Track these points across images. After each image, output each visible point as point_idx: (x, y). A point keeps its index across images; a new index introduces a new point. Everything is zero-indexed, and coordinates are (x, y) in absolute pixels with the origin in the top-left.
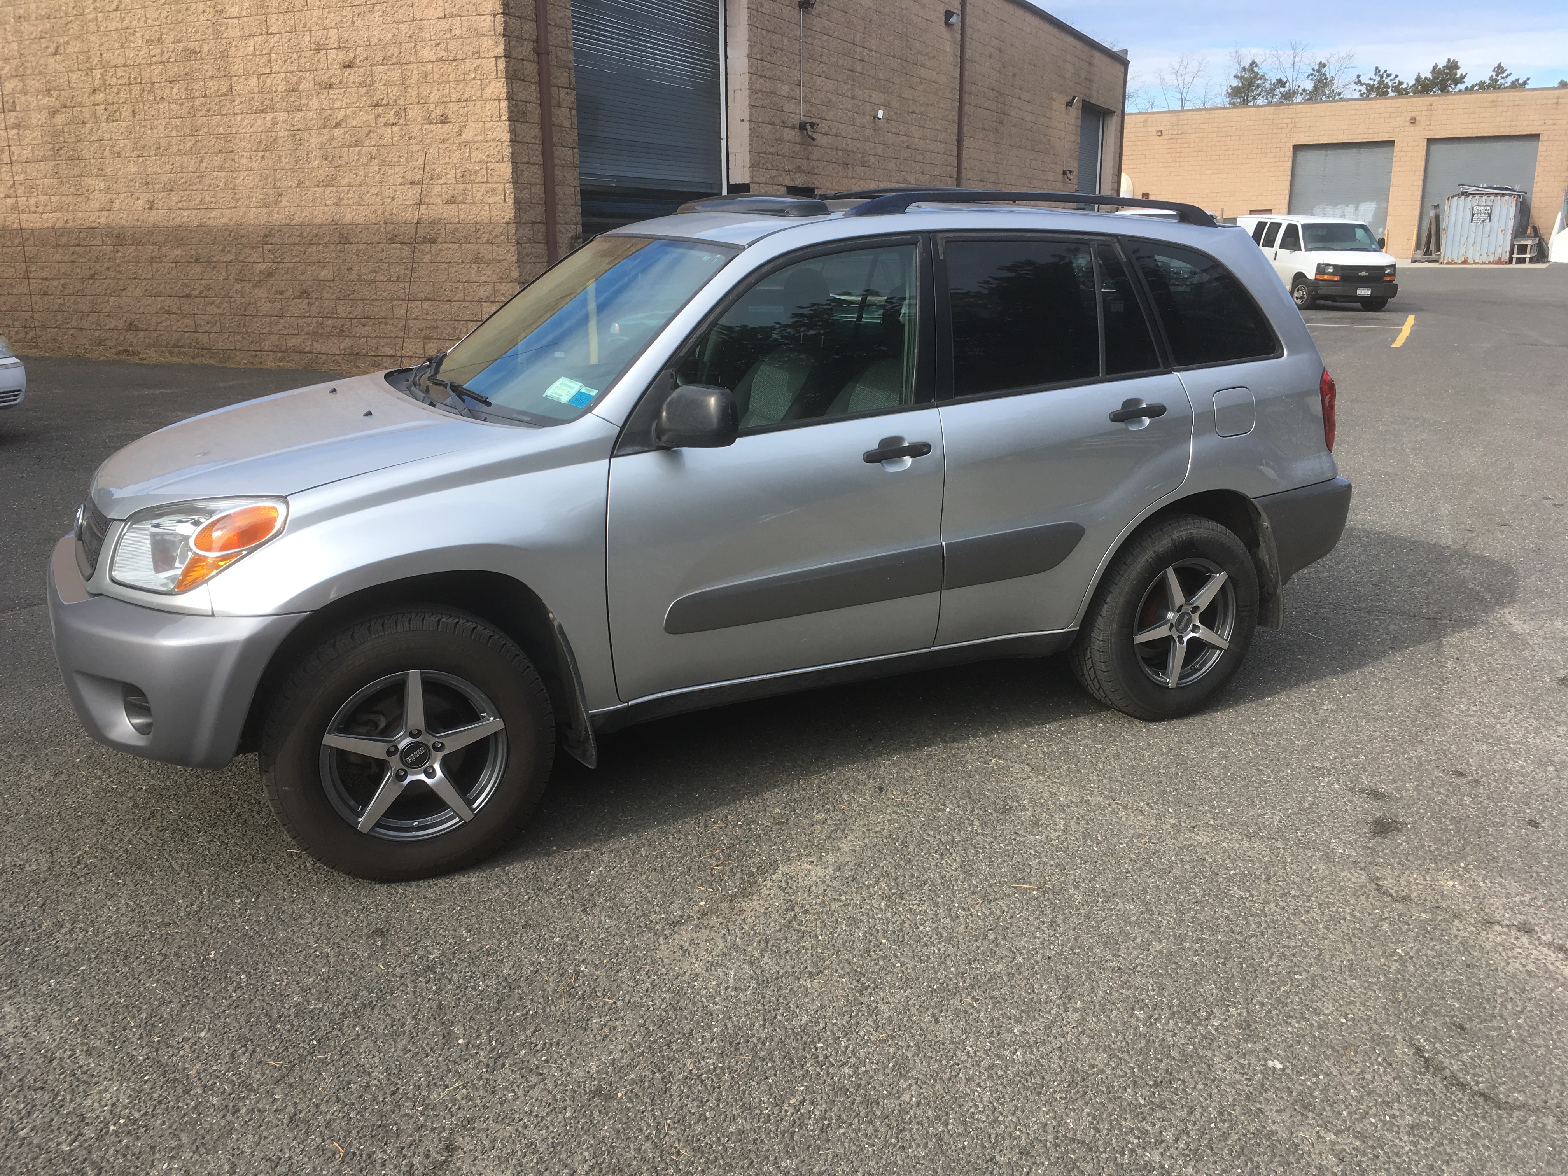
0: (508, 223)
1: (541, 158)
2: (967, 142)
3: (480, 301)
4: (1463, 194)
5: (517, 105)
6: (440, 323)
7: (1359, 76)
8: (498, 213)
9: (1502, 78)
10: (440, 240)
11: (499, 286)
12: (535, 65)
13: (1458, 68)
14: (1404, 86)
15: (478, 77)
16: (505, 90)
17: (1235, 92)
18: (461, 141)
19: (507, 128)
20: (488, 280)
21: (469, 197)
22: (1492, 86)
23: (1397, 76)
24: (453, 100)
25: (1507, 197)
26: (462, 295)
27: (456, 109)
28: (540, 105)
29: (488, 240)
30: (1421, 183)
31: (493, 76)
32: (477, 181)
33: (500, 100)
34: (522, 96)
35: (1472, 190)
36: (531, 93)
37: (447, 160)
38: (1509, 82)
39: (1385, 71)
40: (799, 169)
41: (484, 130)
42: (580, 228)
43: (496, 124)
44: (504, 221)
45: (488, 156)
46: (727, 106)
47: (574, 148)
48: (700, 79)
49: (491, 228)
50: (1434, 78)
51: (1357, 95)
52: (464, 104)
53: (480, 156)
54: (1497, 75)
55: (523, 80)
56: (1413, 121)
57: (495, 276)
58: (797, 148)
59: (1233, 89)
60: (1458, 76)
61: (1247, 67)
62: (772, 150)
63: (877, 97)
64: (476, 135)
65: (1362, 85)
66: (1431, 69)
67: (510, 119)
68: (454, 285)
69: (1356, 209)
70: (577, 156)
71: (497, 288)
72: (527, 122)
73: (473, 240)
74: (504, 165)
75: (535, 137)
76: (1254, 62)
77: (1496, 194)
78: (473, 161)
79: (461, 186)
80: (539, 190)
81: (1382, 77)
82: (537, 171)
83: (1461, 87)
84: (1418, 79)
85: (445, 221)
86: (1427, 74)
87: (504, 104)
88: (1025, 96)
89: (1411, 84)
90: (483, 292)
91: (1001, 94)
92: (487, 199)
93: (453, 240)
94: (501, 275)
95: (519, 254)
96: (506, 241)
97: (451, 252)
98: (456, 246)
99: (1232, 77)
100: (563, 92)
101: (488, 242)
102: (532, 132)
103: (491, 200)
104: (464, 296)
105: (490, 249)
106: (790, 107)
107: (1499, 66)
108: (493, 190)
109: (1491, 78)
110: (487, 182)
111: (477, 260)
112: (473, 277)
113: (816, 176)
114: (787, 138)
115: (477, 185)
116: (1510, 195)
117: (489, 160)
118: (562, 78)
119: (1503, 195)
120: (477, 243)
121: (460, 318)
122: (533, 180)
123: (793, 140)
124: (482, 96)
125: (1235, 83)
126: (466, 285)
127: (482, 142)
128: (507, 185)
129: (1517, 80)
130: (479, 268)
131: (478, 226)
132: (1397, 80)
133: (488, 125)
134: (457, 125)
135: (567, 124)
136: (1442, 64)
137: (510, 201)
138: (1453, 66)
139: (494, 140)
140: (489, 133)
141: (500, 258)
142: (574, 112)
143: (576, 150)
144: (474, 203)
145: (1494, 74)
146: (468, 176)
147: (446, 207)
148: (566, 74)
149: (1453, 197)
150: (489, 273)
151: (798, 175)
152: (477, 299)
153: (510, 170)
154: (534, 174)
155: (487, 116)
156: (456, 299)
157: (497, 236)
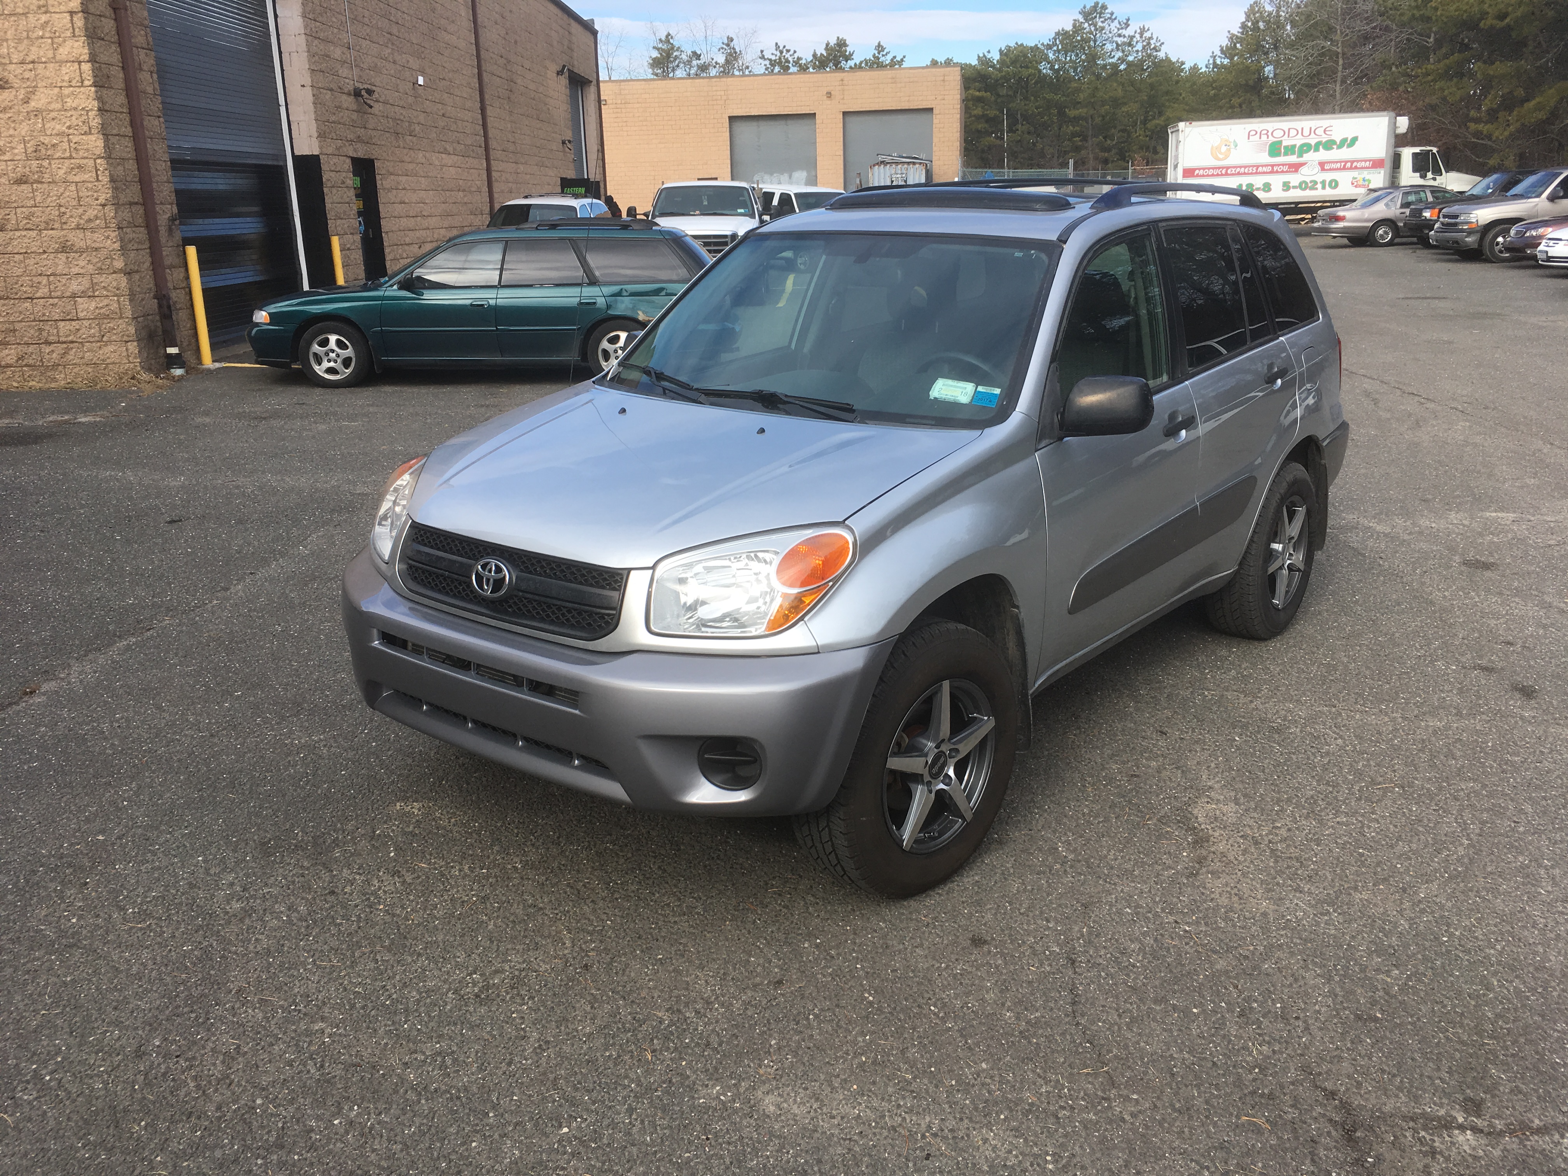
0: (104, 205)
1: (129, 129)
2: (489, 111)
3: (74, 296)
4: (882, 162)
5: (100, 69)
6: (18, 326)
7: (762, 51)
8: (90, 193)
9: (883, 55)
10: (9, 227)
11: (97, 279)
12: (113, 22)
13: (845, 45)
14: (803, 62)
15: (47, 35)
16: (86, 51)
17: (656, 63)
18: (29, 109)
19: (93, 95)
20: (82, 271)
21: (46, 176)
22: (875, 64)
23: (795, 52)
24: (15, 61)
25: (917, 166)
26: (46, 290)
27: (19, 71)
28: (123, 67)
29: (78, 225)
30: (842, 153)
31: (68, 34)
32: (56, 156)
33: (80, 63)
34: (103, 58)
35: (888, 159)
36: (112, 55)
37: (11, 132)
38: (887, 60)
39: (784, 47)
40: (359, 139)
41: (61, 97)
42: (175, 210)
43: (78, 90)
44: (99, 202)
45: (69, 128)
46: (282, 70)
47: (159, 117)
48: (252, 38)
49: (81, 210)
50: (829, 55)
51: (762, 71)
52: (31, 66)
53: (58, 127)
54: (879, 53)
55: (103, 39)
56: (829, 95)
57: (90, 267)
58: (355, 116)
59: (654, 60)
60: (847, 53)
61: (663, 39)
62: (333, 118)
63: (414, 63)
64: (49, 103)
65: (765, 59)
66: (824, 46)
67: (95, 85)
68: (35, 279)
69: (790, 177)
70: (163, 126)
71: (95, 281)
72: (112, 88)
73: (57, 225)
74: (93, 138)
75: (121, 106)
76: (669, 34)
77: (908, 163)
78: (48, 133)
79: (35, 163)
80: (132, 165)
81: (781, 52)
82: (129, 143)
83: (851, 63)
84: (815, 55)
85: (15, 205)
86: (821, 51)
87: (87, 67)
88: (527, 64)
89: (809, 60)
90: (75, 286)
91: (509, 61)
92: (71, 178)
93: (28, 226)
94: (99, 265)
95: (122, 240)
96: (103, 225)
97: (26, 240)
98: (33, 234)
99: (651, 49)
100: (142, 53)
101: (78, 227)
102: (119, 100)
103: (77, 179)
104: (51, 292)
105: (81, 236)
106: (344, 72)
107: (879, 45)
108: (80, 167)
109: (874, 56)
110: (71, 157)
111: (65, 248)
112: (60, 269)
113: (374, 146)
114: (345, 105)
115: (57, 161)
116: (920, 163)
117: (71, 131)
118: (139, 37)
119: (914, 163)
120: (62, 229)
121: (46, 318)
122: (124, 155)
123: (351, 108)
124: (54, 57)
125: (655, 54)
126: (51, 278)
127: (60, 110)
128: (98, 161)
129: (895, 57)
130: (67, 258)
131: (63, 210)
132: (796, 56)
133: (66, 91)
134: (23, 91)
135: (150, 90)
136: (833, 42)
137: (105, 179)
138: (841, 44)
139: (75, 109)
140: (68, 100)
141: (97, 245)
142: (155, 76)
143: (162, 120)
144: (54, 182)
145: (876, 52)
146: (43, 151)
147: (15, 187)
148: (142, 32)
149: (874, 165)
150: (82, 263)
151: (359, 145)
152: (68, 294)
153: (100, 143)
154: (125, 148)
155: (63, 81)
156: (38, 295)
157: (90, 220)
